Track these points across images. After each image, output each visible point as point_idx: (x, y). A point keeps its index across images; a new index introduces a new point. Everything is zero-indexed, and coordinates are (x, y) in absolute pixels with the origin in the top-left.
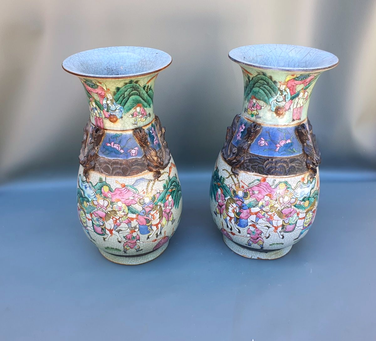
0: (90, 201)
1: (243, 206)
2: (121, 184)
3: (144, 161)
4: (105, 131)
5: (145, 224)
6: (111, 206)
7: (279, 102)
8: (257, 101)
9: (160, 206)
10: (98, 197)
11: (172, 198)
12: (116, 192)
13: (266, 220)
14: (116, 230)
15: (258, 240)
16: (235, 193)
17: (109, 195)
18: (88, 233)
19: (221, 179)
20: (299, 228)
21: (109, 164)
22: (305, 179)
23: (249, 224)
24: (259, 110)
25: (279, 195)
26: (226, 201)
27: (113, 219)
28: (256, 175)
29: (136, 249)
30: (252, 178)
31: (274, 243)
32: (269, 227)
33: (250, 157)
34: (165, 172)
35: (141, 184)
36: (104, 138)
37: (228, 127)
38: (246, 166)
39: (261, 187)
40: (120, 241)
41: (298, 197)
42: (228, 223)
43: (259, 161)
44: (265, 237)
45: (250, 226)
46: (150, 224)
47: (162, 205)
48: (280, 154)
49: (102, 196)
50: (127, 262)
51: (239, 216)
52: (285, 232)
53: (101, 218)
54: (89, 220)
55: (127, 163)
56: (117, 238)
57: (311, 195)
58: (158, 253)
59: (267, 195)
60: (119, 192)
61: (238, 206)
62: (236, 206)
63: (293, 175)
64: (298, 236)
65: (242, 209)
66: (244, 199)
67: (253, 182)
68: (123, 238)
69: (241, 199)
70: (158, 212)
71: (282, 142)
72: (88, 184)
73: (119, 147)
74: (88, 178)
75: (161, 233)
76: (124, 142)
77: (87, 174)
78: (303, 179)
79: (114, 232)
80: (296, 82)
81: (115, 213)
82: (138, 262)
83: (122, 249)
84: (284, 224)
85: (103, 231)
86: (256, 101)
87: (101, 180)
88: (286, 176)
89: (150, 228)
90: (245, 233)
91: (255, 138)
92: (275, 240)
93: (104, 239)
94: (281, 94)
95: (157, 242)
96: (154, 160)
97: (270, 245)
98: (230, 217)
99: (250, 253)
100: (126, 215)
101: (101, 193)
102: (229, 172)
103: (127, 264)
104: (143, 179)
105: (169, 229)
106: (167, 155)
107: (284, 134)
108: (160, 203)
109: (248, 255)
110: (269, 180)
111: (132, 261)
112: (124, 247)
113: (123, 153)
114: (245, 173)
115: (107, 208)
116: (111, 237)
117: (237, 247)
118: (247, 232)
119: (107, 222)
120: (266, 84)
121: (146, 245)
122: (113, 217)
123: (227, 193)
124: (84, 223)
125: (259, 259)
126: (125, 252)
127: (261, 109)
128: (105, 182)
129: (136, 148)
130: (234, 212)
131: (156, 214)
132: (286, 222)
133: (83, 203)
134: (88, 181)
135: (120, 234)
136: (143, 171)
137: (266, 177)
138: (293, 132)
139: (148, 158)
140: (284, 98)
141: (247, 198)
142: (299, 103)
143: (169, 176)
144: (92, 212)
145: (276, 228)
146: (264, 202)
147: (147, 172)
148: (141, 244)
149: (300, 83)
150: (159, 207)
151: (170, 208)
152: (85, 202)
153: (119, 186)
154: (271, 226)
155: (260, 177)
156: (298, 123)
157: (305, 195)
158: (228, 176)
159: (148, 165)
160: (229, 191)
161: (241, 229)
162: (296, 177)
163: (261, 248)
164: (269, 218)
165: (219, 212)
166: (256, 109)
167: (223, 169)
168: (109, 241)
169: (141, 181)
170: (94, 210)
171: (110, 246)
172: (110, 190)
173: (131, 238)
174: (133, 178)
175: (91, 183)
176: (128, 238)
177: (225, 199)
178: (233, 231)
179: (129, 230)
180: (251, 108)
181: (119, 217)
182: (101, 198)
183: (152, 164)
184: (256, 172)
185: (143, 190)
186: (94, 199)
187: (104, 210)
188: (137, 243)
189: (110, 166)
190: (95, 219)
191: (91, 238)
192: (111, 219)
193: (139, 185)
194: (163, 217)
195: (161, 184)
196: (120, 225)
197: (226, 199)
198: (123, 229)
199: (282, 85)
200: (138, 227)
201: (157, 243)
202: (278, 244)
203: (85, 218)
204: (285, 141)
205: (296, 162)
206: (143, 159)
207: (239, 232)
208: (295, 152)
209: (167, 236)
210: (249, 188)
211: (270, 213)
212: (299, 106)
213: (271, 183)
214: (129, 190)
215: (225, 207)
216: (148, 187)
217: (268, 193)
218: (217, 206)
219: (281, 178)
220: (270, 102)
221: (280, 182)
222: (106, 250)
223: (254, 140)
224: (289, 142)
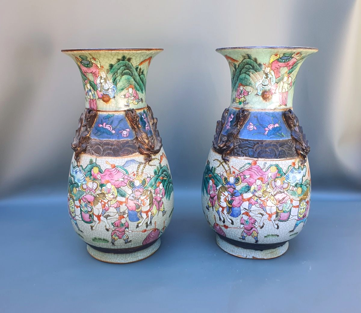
0: (80, 185)
1: (235, 193)
2: (112, 165)
3: (135, 143)
4: (98, 112)
5: (134, 209)
6: (100, 188)
7: (265, 85)
8: (244, 87)
9: (151, 192)
10: (87, 180)
11: (163, 186)
12: (106, 172)
13: (259, 207)
14: (104, 216)
15: (252, 230)
16: (226, 180)
17: (99, 176)
18: (76, 224)
19: (212, 169)
20: (294, 217)
21: (100, 145)
22: (296, 164)
23: (242, 212)
24: (246, 96)
25: (271, 178)
26: (218, 191)
27: (101, 202)
28: (246, 159)
29: (124, 240)
30: (242, 162)
31: (268, 234)
32: (262, 215)
33: (240, 142)
34: (156, 158)
35: (132, 165)
36: (96, 120)
38: (236, 151)
39: (252, 170)
40: (108, 228)
41: (291, 182)
42: (221, 215)
43: (249, 146)
44: (259, 227)
45: (243, 214)
46: (140, 210)
47: (153, 191)
48: (269, 137)
49: (92, 178)
50: (115, 260)
51: (231, 205)
52: (280, 220)
53: (89, 202)
54: (77, 207)
55: (118, 144)
56: (105, 225)
57: (303, 182)
58: (148, 253)
59: (258, 179)
60: (109, 173)
61: (230, 193)
62: (228, 194)
63: (284, 159)
64: (293, 228)
65: (234, 197)
66: (236, 185)
67: (244, 167)
68: (111, 224)
69: (232, 186)
70: (148, 198)
71: (270, 126)
72: (79, 168)
73: (110, 127)
74: (79, 162)
75: (151, 222)
76: (116, 123)
77: (78, 158)
78: (294, 164)
79: (102, 218)
80: (280, 64)
81: (104, 196)
82: (126, 260)
83: (110, 239)
84: (278, 211)
85: (91, 218)
86: (243, 88)
87: (91, 162)
88: (276, 159)
89: (140, 215)
90: (239, 224)
91: (244, 124)
92: (270, 230)
93: (92, 227)
94: (266, 77)
95: (147, 233)
96: (145, 142)
97: (265, 237)
98: (222, 207)
99: (244, 252)
100: (115, 198)
101: (91, 175)
102: (219, 161)
103: (115, 262)
104: (133, 161)
105: (160, 220)
106: (158, 143)
107: (272, 118)
108: (151, 189)
109: (243, 254)
110: (260, 163)
111: (120, 259)
112: (112, 237)
113: (114, 134)
114: (236, 158)
115: (96, 191)
116: (99, 224)
117: (231, 247)
118: (240, 222)
119: (95, 206)
120: (252, 68)
121: (135, 236)
122: (102, 201)
123: (218, 182)
124: (73, 213)
125: (254, 259)
126: (113, 244)
127: (248, 94)
128: (95, 163)
129: (128, 130)
130: (226, 200)
131: (146, 199)
132: (280, 208)
133: (73, 190)
134: (79, 165)
135: (109, 221)
136: (134, 153)
137: (257, 161)
138: (281, 117)
139: (139, 139)
140: (269, 81)
141: (239, 184)
142: (284, 87)
143: (160, 163)
144: (80, 198)
145: (270, 216)
146: (256, 186)
147: (138, 154)
148: (130, 233)
149: (283, 66)
150: (149, 192)
151: (161, 196)
152: (74, 189)
153: (109, 167)
154: (265, 213)
155: (251, 160)
156: (285, 109)
157: (297, 181)
158: (218, 165)
159: (139, 148)
160: (220, 179)
161: (234, 219)
162: (287, 161)
163: (255, 241)
164: (262, 204)
165: (211, 205)
166: (243, 96)
167: (214, 159)
168: (96, 229)
169: (132, 162)
170: (83, 194)
171: (98, 236)
172: (100, 172)
173: (119, 225)
174: (123, 159)
175: (81, 166)
176: (117, 225)
177: (216, 189)
178: (226, 224)
179: (117, 216)
180: (239, 96)
181: (107, 200)
182: (90, 180)
183: (143, 147)
184: (246, 156)
185: (134, 172)
186: (84, 183)
187: (93, 193)
188: (126, 232)
189: (101, 147)
190: (83, 204)
191: (79, 230)
192: (99, 203)
193: (129, 167)
194: (153, 204)
195: (151, 169)
196: (108, 209)
197: (218, 188)
198: (111, 214)
199: (266, 68)
200: (127, 213)
201: (147, 235)
202: (273, 235)
203: (73, 207)
204: (273, 125)
205: (286, 146)
206: (134, 141)
207: (232, 223)
208: (283, 136)
209: (158, 229)
210: (241, 173)
211: (263, 199)
212: (284, 91)
213: (262, 166)
214: (119, 171)
215: (217, 198)
216: (138, 169)
217: (259, 177)
218: (208, 199)
219: (271, 161)
220: (257, 86)
221: (271, 166)
222: (94, 242)
223: (243, 126)
224: (277, 126)
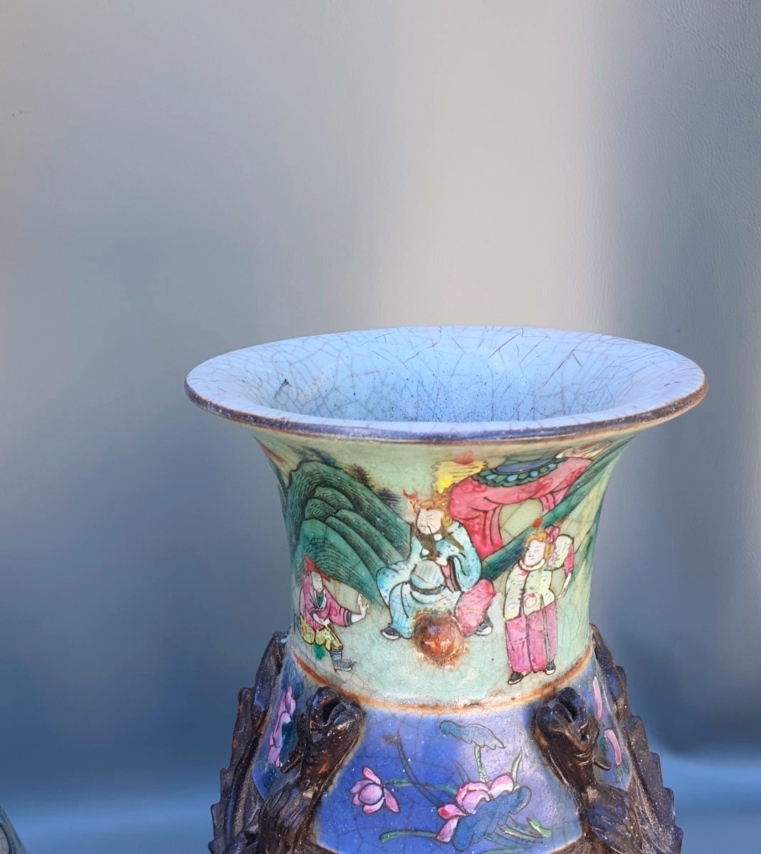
7: (426, 592)
8: (327, 583)
24: (343, 629)
37: (240, 694)
71: (469, 791)
80: (494, 493)
86: (324, 586)
91: (340, 767)
94: (426, 552)
107: (478, 748)
120: (349, 505)
127: (348, 622)
140: (447, 572)
142: (529, 592)
149: (515, 497)
156: (546, 686)
166: (327, 622)
180: (312, 615)
199: (423, 512)
204: (484, 788)
208: (540, 836)
212: (532, 606)
220: (384, 594)
223: (334, 775)
224: (507, 791)
